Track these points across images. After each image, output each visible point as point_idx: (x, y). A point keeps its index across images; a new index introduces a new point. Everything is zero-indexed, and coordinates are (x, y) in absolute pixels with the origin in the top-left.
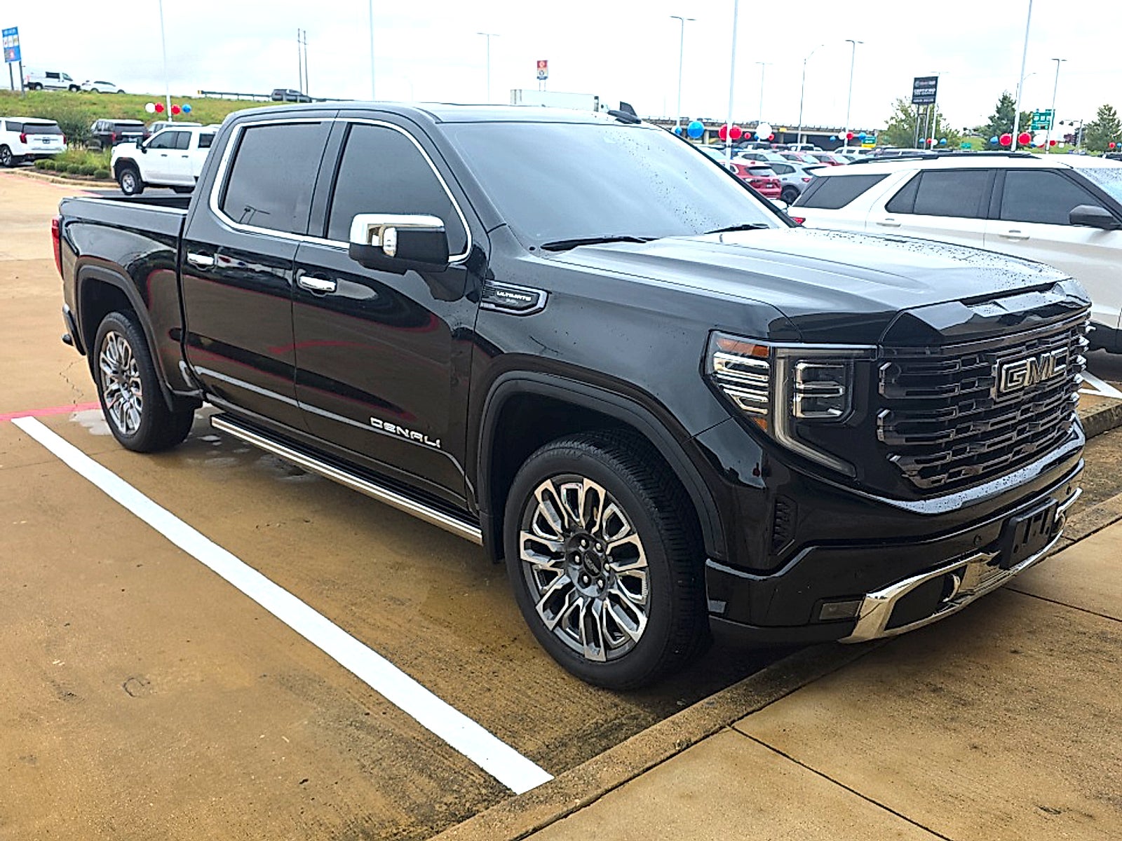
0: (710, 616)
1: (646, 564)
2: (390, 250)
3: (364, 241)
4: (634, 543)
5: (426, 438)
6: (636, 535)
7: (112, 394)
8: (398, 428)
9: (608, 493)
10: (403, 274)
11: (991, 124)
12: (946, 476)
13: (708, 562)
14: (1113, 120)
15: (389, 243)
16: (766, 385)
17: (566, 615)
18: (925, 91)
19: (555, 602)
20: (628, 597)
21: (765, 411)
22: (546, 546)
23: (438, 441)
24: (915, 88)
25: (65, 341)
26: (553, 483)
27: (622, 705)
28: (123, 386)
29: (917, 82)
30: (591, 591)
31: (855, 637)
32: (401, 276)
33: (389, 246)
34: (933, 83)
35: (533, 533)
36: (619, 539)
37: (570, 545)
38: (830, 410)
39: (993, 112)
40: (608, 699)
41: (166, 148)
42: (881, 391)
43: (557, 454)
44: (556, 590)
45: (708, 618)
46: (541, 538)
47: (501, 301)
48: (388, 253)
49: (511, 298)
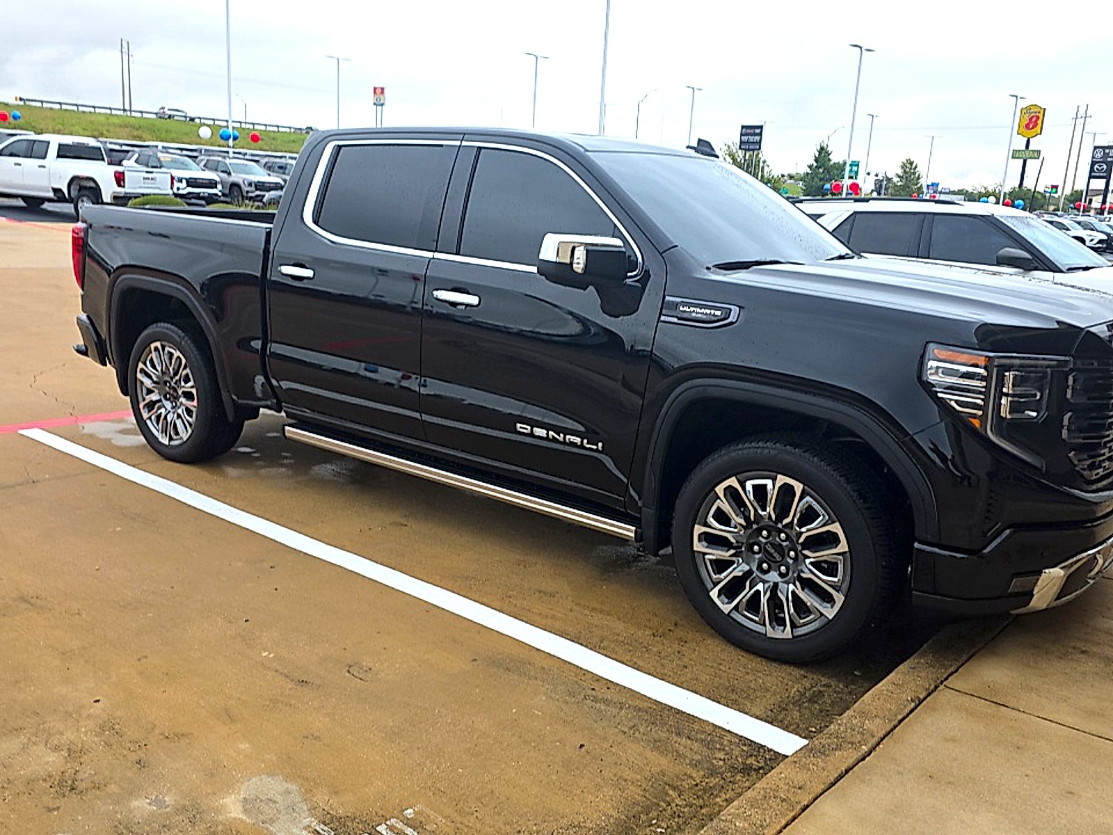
0: (914, 592)
1: (847, 549)
2: (579, 267)
3: (552, 258)
4: (836, 531)
5: (585, 441)
6: (837, 524)
7: (151, 406)
8: (551, 433)
9: (806, 488)
10: (585, 289)
11: (810, 172)
12: (1102, 470)
13: (916, 545)
14: (915, 173)
15: (579, 261)
16: (983, 390)
17: (744, 600)
18: (751, 139)
19: (731, 590)
20: (822, 579)
21: (980, 413)
22: (726, 538)
23: (600, 444)
24: (742, 135)
25: (78, 351)
26: (738, 480)
27: (810, 676)
28: (165, 397)
29: (744, 130)
30: (773, 576)
31: (1032, 607)
32: (582, 291)
33: (578, 263)
34: (758, 131)
35: (710, 527)
36: (815, 528)
37: (750, 537)
38: (1027, 412)
39: (812, 161)
40: (797, 672)
41: (19, 156)
42: (1069, 396)
43: (748, 454)
44: (734, 577)
45: (911, 594)
46: (721, 530)
47: (685, 315)
48: (575, 269)
49: (697, 313)
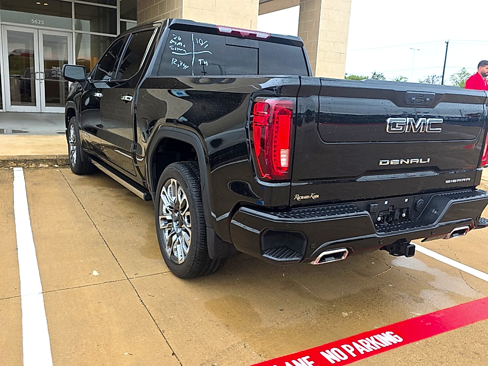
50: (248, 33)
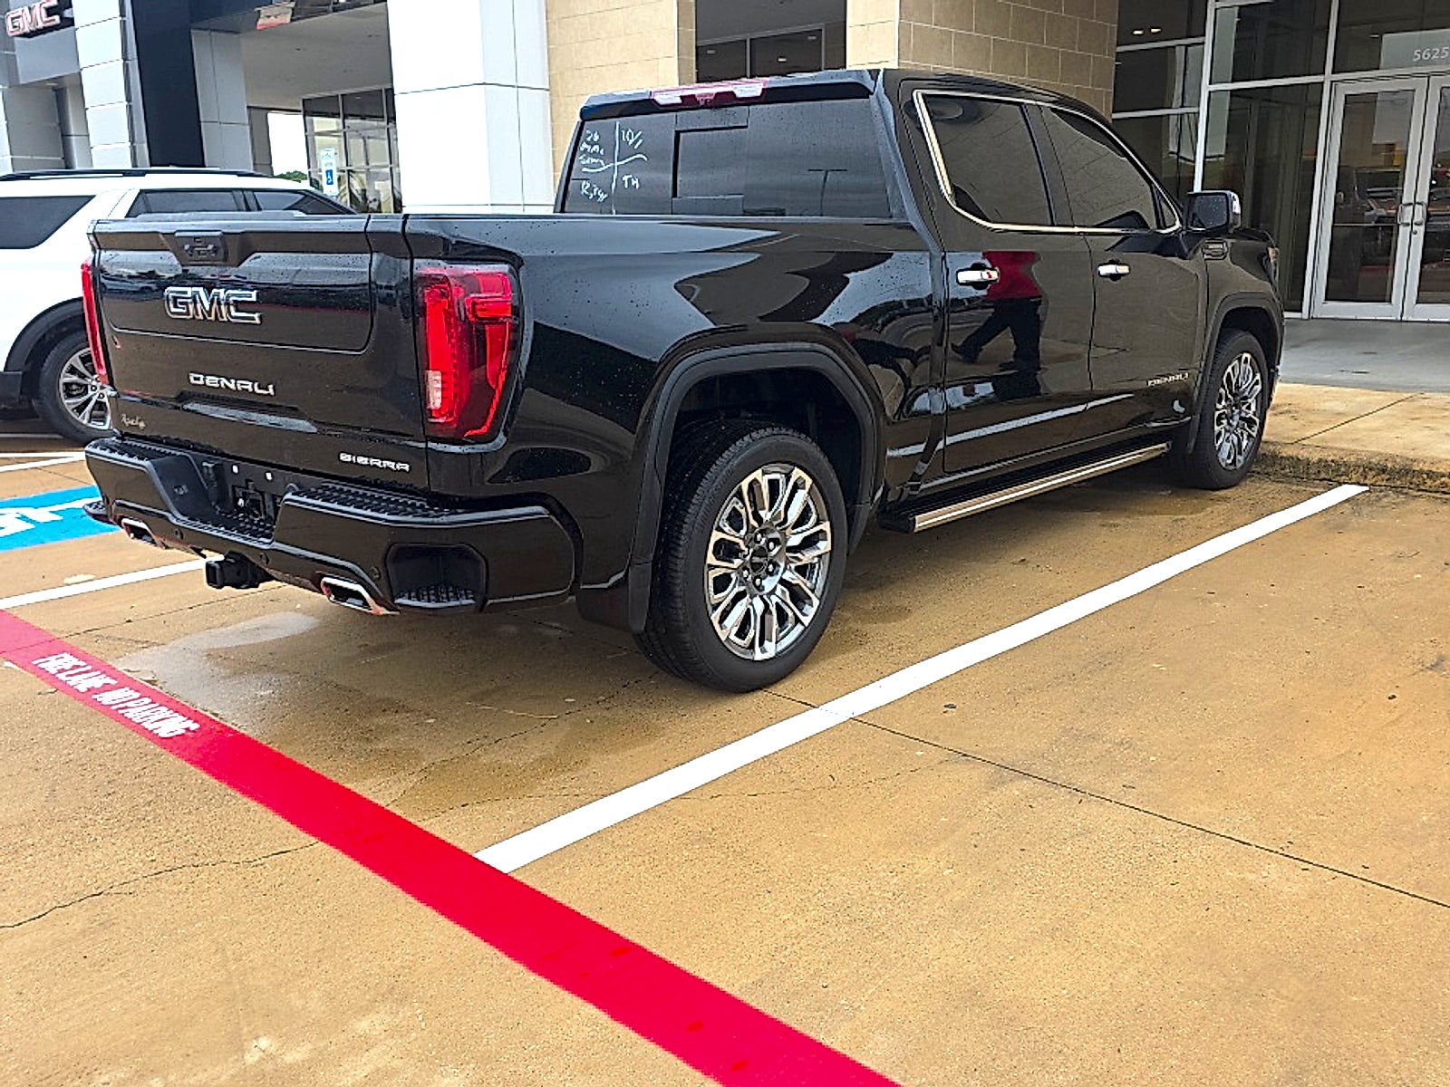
50: (711, 95)
